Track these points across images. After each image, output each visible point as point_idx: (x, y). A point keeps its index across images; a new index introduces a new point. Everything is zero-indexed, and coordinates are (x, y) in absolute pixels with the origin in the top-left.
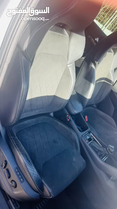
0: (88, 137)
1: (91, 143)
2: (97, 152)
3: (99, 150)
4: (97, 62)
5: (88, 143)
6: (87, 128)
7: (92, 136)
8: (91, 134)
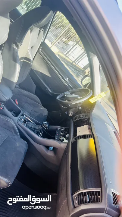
0: (23, 120)
1: (27, 125)
2: (34, 131)
3: (35, 129)
4: (20, 44)
5: (24, 125)
6: (20, 112)
7: (25, 118)
8: (25, 116)
